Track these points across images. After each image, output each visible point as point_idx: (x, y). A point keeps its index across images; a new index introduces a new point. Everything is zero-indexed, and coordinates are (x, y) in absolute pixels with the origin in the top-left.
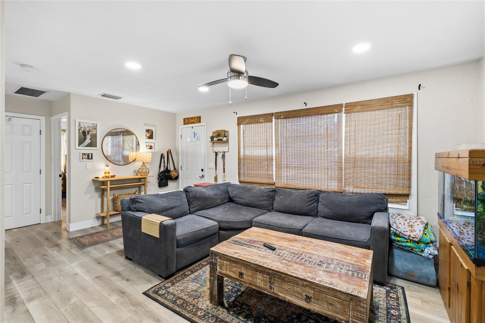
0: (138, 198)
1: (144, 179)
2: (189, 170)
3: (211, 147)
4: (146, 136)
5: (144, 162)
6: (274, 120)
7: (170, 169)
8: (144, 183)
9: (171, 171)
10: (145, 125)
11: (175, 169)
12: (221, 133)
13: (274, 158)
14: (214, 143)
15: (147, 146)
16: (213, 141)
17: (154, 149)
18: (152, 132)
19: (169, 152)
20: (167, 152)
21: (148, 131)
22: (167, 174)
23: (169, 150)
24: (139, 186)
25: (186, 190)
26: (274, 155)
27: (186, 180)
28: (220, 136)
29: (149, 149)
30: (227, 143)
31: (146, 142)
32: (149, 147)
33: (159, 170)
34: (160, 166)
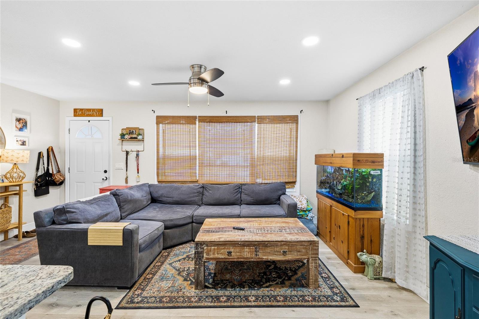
0: (68, 207)
1: (18, 187)
2: (83, 172)
3: (118, 145)
4: (16, 127)
5: (15, 164)
6: (197, 122)
7: (53, 172)
8: (18, 192)
9: (54, 174)
10: (14, 111)
11: (59, 171)
12: (134, 131)
13: (197, 157)
14: (123, 141)
15: (17, 141)
16: (124, 138)
17: (28, 146)
18: (26, 123)
19: (50, 151)
20: (48, 149)
21: (19, 120)
22: (49, 178)
23: (51, 148)
24: (6, 198)
25: (115, 193)
26: (197, 155)
27: (77, 184)
28: (133, 134)
29: (21, 145)
30: (142, 142)
31: (15, 136)
32: (20, 143)
33: (37, 174)
34: (38, 169)
